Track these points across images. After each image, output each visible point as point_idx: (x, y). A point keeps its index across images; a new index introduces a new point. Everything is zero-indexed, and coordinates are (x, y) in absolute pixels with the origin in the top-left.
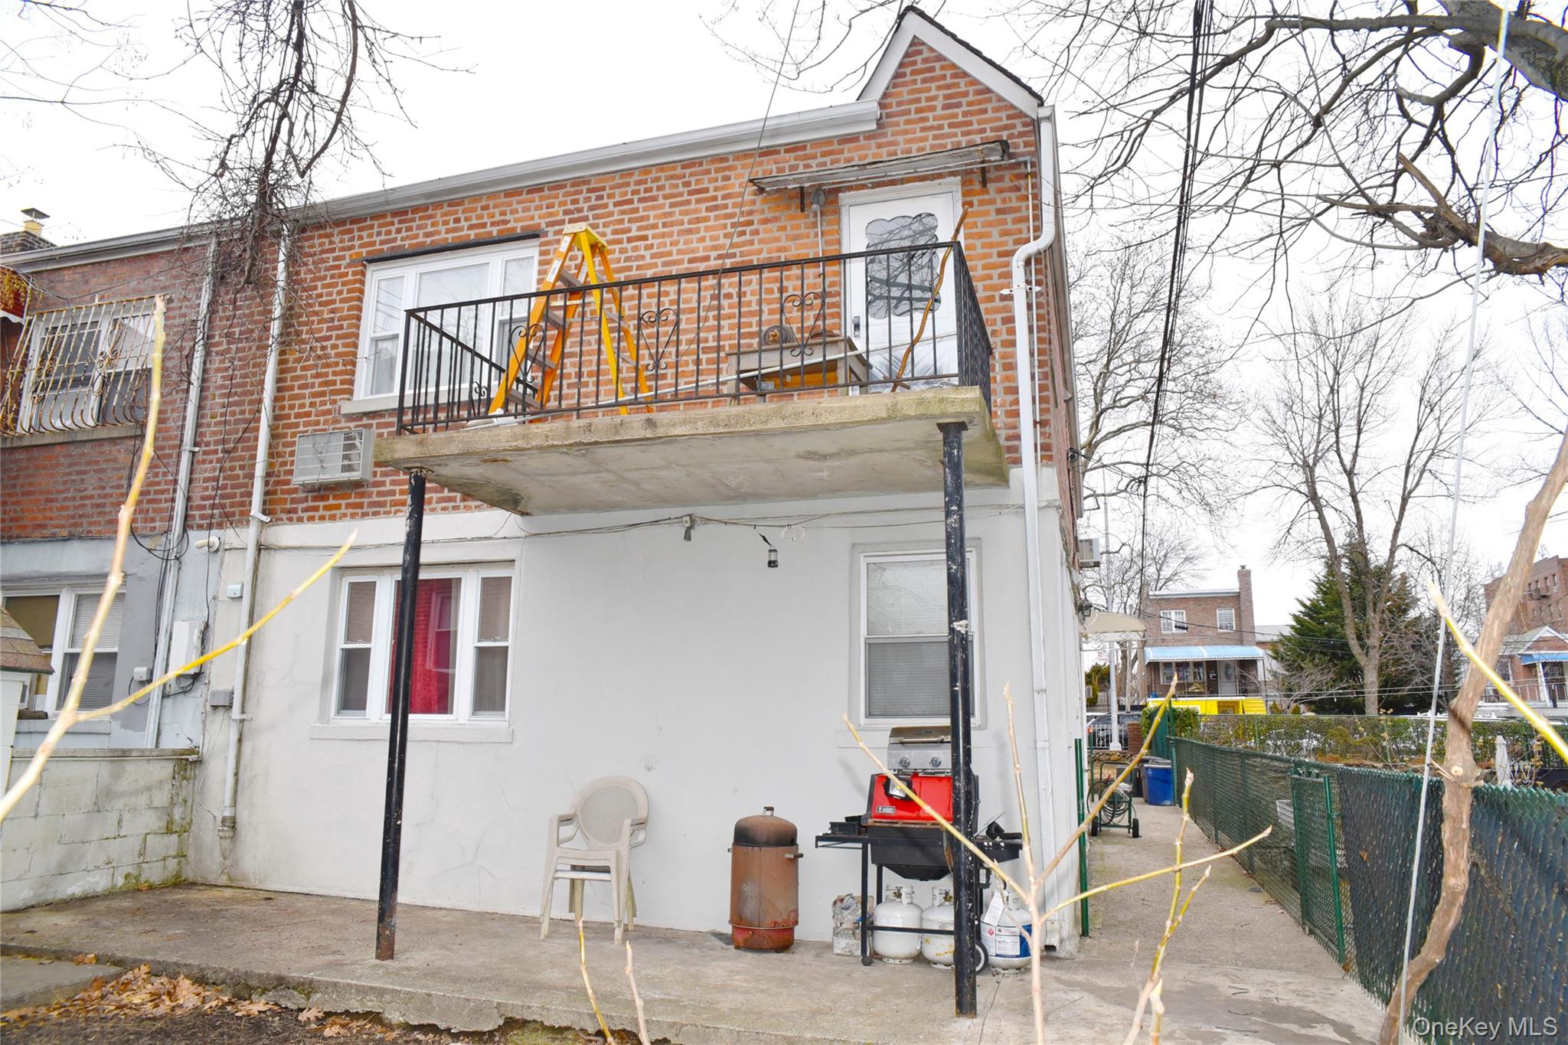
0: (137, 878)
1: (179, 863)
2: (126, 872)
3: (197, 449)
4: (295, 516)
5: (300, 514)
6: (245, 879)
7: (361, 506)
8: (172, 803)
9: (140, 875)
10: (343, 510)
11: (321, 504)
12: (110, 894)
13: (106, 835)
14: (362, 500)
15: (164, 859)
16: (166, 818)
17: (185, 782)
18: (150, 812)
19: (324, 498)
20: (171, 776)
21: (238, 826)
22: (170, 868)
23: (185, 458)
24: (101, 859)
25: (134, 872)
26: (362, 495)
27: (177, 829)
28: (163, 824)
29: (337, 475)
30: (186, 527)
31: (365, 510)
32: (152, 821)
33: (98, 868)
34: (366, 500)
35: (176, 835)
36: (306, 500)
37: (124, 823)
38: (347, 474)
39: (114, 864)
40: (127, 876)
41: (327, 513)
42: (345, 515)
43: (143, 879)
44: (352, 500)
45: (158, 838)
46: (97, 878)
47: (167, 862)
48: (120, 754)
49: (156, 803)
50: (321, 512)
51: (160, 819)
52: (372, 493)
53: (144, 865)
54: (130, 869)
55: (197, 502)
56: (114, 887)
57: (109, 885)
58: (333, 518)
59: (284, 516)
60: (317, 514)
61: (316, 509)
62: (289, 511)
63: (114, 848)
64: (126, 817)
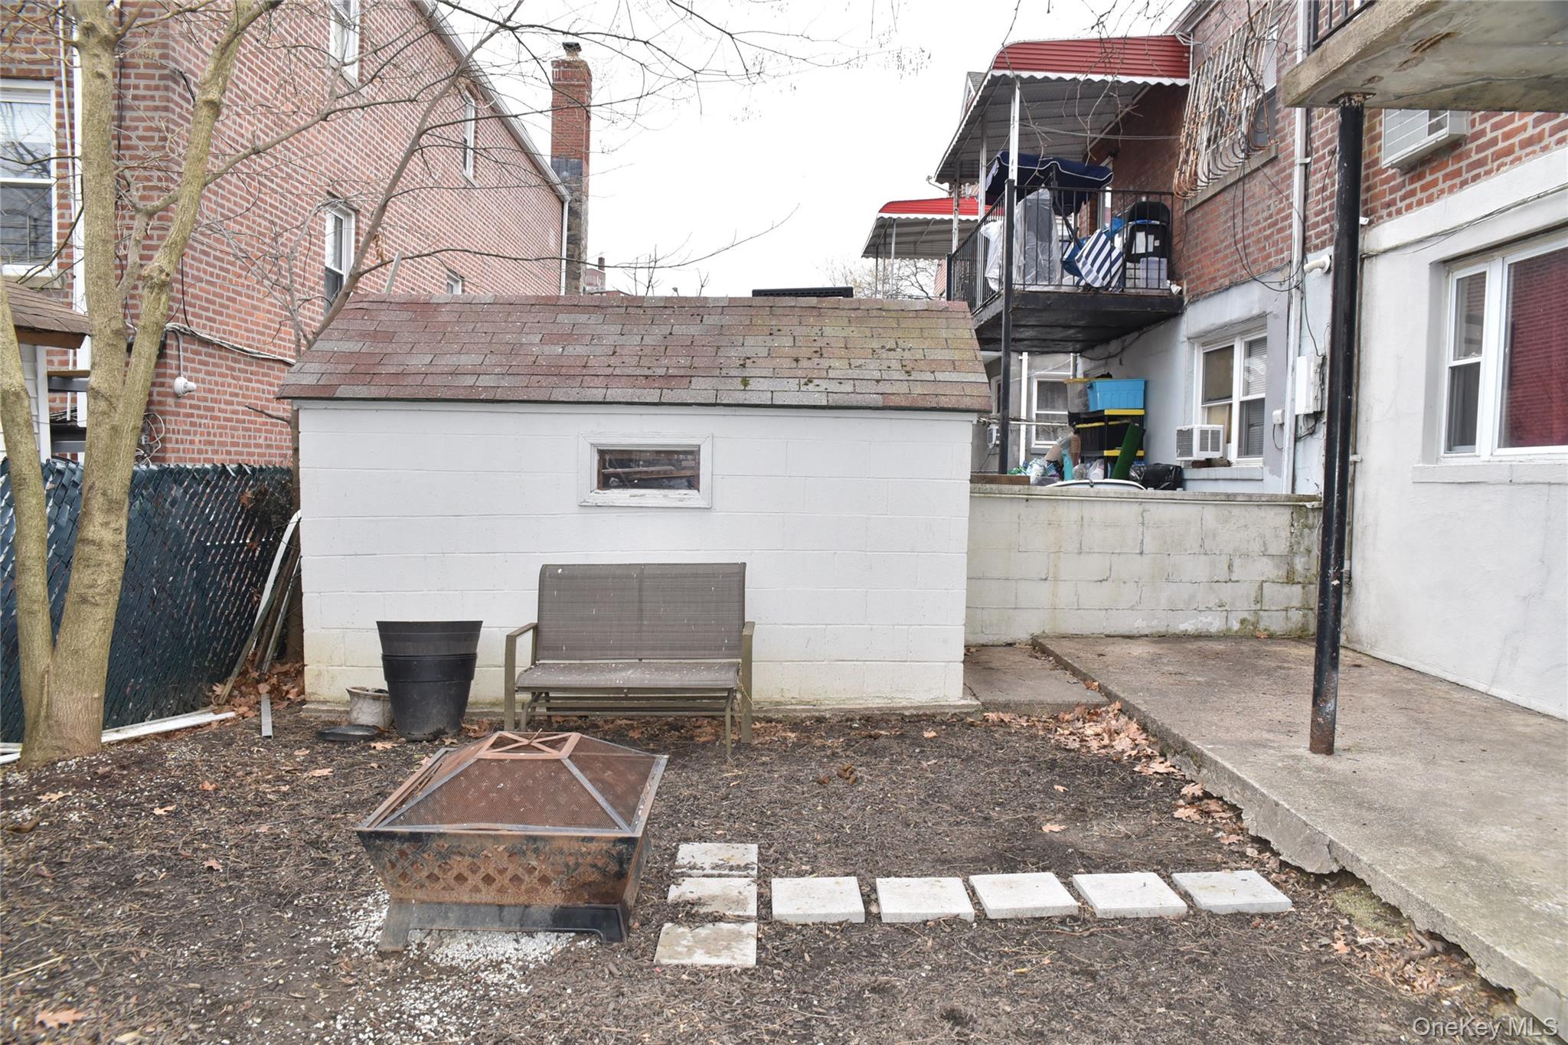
0: (1255, 625)
1: (1305, 616)
2: (1242, 617)
3: (1308, 160)
4: (1393, 209)
5: (1399, 204)
6: (1359, 642)
7: (1458, 173)
8: (1292, 552)
9: (1258, 622)
10: (1441, 186)
11: (1418, 185)
12: (1224, 636)
13: (1216, 578)
14: (1461, 164)
15: (1286, 610)
16: (1286, 567)
17: (1306, 530)
18: (1265, 559)
19: (1420, 177)
20: (1288, 523)
21: (1354, 581)
22: (1294, 620)
23: (1297, 174)
24: (1213, 601)
25: (1251, 618)
26: (1460, 158)
27: (1300, 580)
28: (1282, 573)
29: (1424, 141)
30: (1305, 251)
31: (1465, 176)
32: (1267, 569)
33: (1210, 609)
34: (1464, 163)
35: (1300, 586)
36: (1403, 185)
37: (1235, 568)
38: (1434, 136)
39: (1227, 608)
40: (1243, 621)
41: (1424, 195)
42: (1442, 192)
43: (1261, 626)
44: (1450, 169)
45: (1278, 587)
46: (1210, 619)
47: (1290, 614)
48: (1223, 498)
49: (1272, 551)
50: (1419, 195)
51: (1278, 567)
52: (1470, 150)
53: (1261, 613)
54: (1245, 615)
55: (1312, 220)
56: (1229, 629)
57: (1224, 627)
58: (1430, 200)
59: (1384, 212)
60: (1414, 200)
61: (1412, 193)
62: (1389, 205)
63: (1226, 592)
64: (1237, 562)
